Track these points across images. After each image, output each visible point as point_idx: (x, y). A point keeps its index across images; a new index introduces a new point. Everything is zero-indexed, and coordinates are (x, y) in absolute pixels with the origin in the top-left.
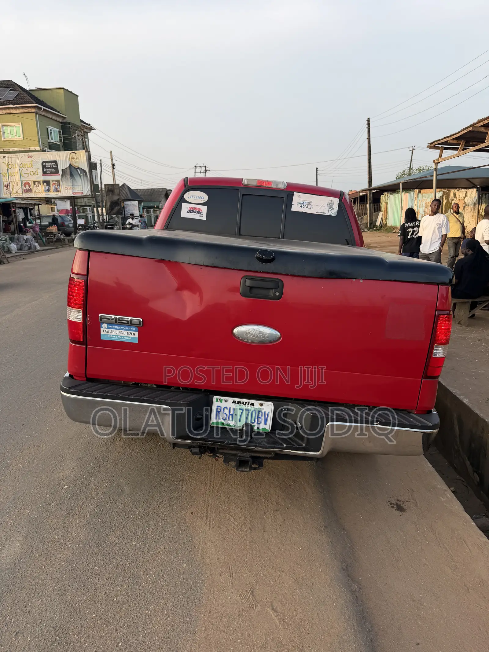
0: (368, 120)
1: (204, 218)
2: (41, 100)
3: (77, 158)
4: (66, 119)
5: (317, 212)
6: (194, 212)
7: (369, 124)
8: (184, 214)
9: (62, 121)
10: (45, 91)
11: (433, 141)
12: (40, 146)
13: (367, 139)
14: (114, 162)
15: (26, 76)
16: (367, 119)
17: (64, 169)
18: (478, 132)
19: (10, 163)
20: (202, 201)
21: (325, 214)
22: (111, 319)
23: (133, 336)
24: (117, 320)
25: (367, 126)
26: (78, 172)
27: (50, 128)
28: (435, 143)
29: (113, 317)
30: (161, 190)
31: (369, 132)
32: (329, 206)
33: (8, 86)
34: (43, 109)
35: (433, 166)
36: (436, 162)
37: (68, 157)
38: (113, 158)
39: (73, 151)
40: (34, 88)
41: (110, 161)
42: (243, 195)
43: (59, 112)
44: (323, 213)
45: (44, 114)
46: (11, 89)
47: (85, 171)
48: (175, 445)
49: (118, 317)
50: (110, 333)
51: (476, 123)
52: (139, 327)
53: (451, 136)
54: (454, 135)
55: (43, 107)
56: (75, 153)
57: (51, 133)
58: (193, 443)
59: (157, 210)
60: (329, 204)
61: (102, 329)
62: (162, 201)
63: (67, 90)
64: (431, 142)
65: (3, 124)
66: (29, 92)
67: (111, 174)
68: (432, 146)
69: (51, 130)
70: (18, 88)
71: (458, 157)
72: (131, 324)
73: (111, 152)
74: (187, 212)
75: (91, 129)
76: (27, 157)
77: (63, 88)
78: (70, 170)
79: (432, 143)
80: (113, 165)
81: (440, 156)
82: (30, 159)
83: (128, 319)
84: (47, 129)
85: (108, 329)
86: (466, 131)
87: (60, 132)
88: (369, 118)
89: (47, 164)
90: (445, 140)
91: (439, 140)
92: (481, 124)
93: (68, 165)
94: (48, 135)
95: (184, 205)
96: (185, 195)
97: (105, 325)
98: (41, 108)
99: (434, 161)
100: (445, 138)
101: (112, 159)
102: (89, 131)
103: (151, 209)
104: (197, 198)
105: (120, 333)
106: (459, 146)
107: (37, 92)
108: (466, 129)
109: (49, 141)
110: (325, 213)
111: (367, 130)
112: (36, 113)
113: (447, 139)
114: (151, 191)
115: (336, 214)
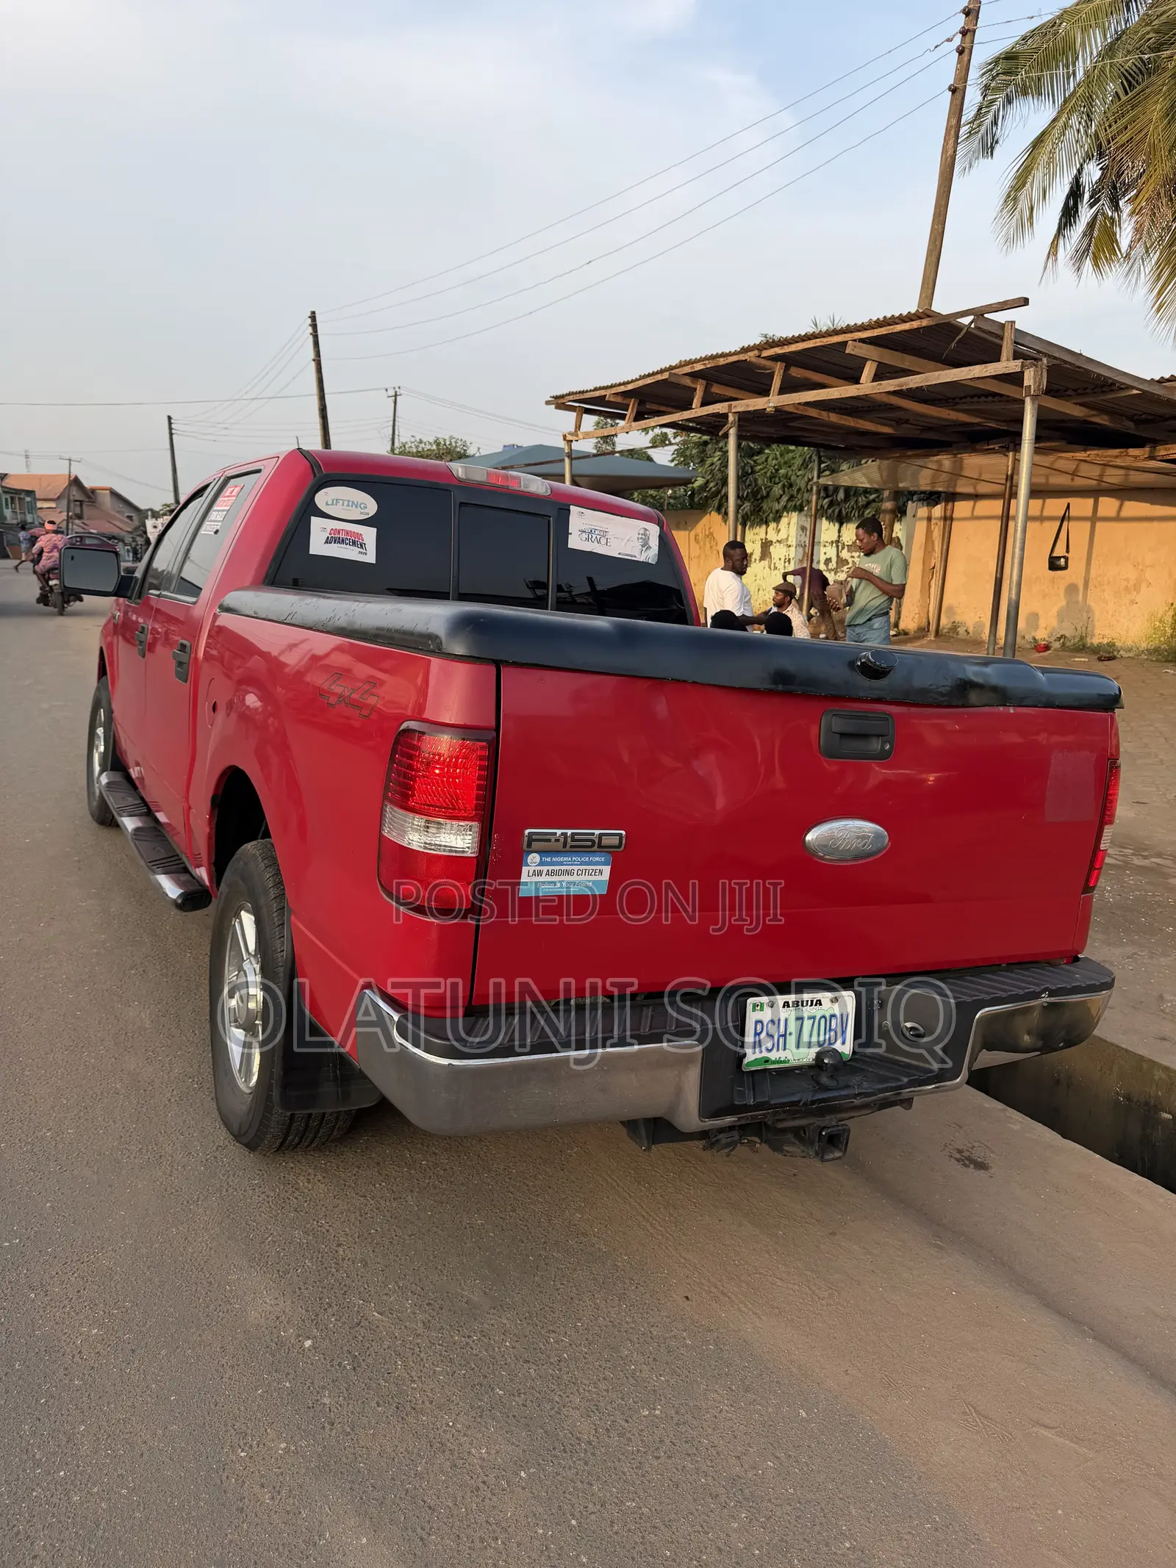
0: (313, 317)
1: (370, 557)
6: (343, 541)
7: (314, 326)
8: (318, 546)
11: (565, 392)
13: (314, 360)
16: (309, 314)
18: (677, 386)
20: (361, 513)
22: (553, 840)
23: (599, 878)
24: (569, 840)
25: (310, 330)
28: (571, 398)
29: (559, 832)
31: (316, 344)
32: (641, 541)
35: (562, 444)
36: (569, 438)
42: (462, 504)
44: (632, 556)
48: (704, 1135)
49: (569, 832)
50: (544, 878)
51: (676, 367)
52: (614, 855)
53: (612, 386)
54: (620, 384)
58: (739, 1118)
60: (640, 536)
61: (525, 870)
64: (559, 393)
68: (560, 402)
71: (627, 433)
72: (600, 846)
74: (326, 542)
79: (562, 397)
81: (578, 426)
83: (593, 834)
85: (539, 868)
86: (649, 381)
88: (313, 313)
90: (597, 394)
91: (580, 392)
92: (687, 369)
95: (315, 521)
96: (317, 495)
97: (534, 858)
99: (565, 437)
100: (596, 389)
104: (348, 505)
105: (569, 873)
106: (627, 410)
108: (649, 375)
110: (635, 556)
111: (311, 339)
113: (602, 393)
115: (656, 559)
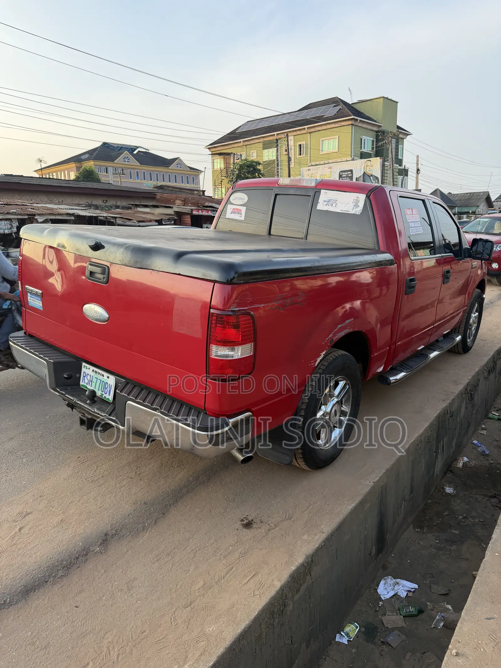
1: (243, 218)
2: (361, 111)
3: (371, 166)
4: (382, 127)
5: (341, 211)
6: (236, 213)
8: (229, 215)
9: (377, 130)
10: (366, 102)
12: (351, 157)
14: (420, 167)
15: (350, 91)
17: (358, 177)
19: (313, 175)
20: (243, 202)
21: (350, 213)
24: (32, 291)
26: (370, 179)
27: (364, 137)
29: (31, 288)
30: (482, 194)
32: (354, 203)
33: (333, 102)
34: (360, 120)
37: (364, 165)
38: (419, 163)
39: (369, 159)
40: (356, 101)
41: (416, 166)
42: (276, 195)
43: (375, 121)
44: (347, 211)
45: (360, 125)
46: (335, 105)
47: (377, 178)
55: (359, 119)
56: (370, 161)
57: (364, 142)
59: (471, 216)
60: (355, 201)
62: (481, 206)
63: (387, 98)
65: (323, 139)
66: (352, 105)
67: (415, 179)
69: (365, 140)
70: (341, 103)
72: (37, 294)
73: (418, 157)
74: (231, 213)
75: (407, 134)
76: (327, 168)
77: (383, 97)
78: (363, 178)
80: (418, 170)
82: (330, 170)
83: (36, 290)
84: (361, 139)
85: (30, 298)
87: (373, 141)
89: (343, 173)
93: (362, 173)
94: (361, 145)
95: (229, 206)
97: (29, 294)
98: (357, 120)
101: (417, 164)
102: (404, 137)
103: (464, 215)
104: (239, 199)
107: (358, 105)
109: (361, 151)
110: (349, 211)
112: (352, 125)
114: (470, 195)
115: (361, 212)
